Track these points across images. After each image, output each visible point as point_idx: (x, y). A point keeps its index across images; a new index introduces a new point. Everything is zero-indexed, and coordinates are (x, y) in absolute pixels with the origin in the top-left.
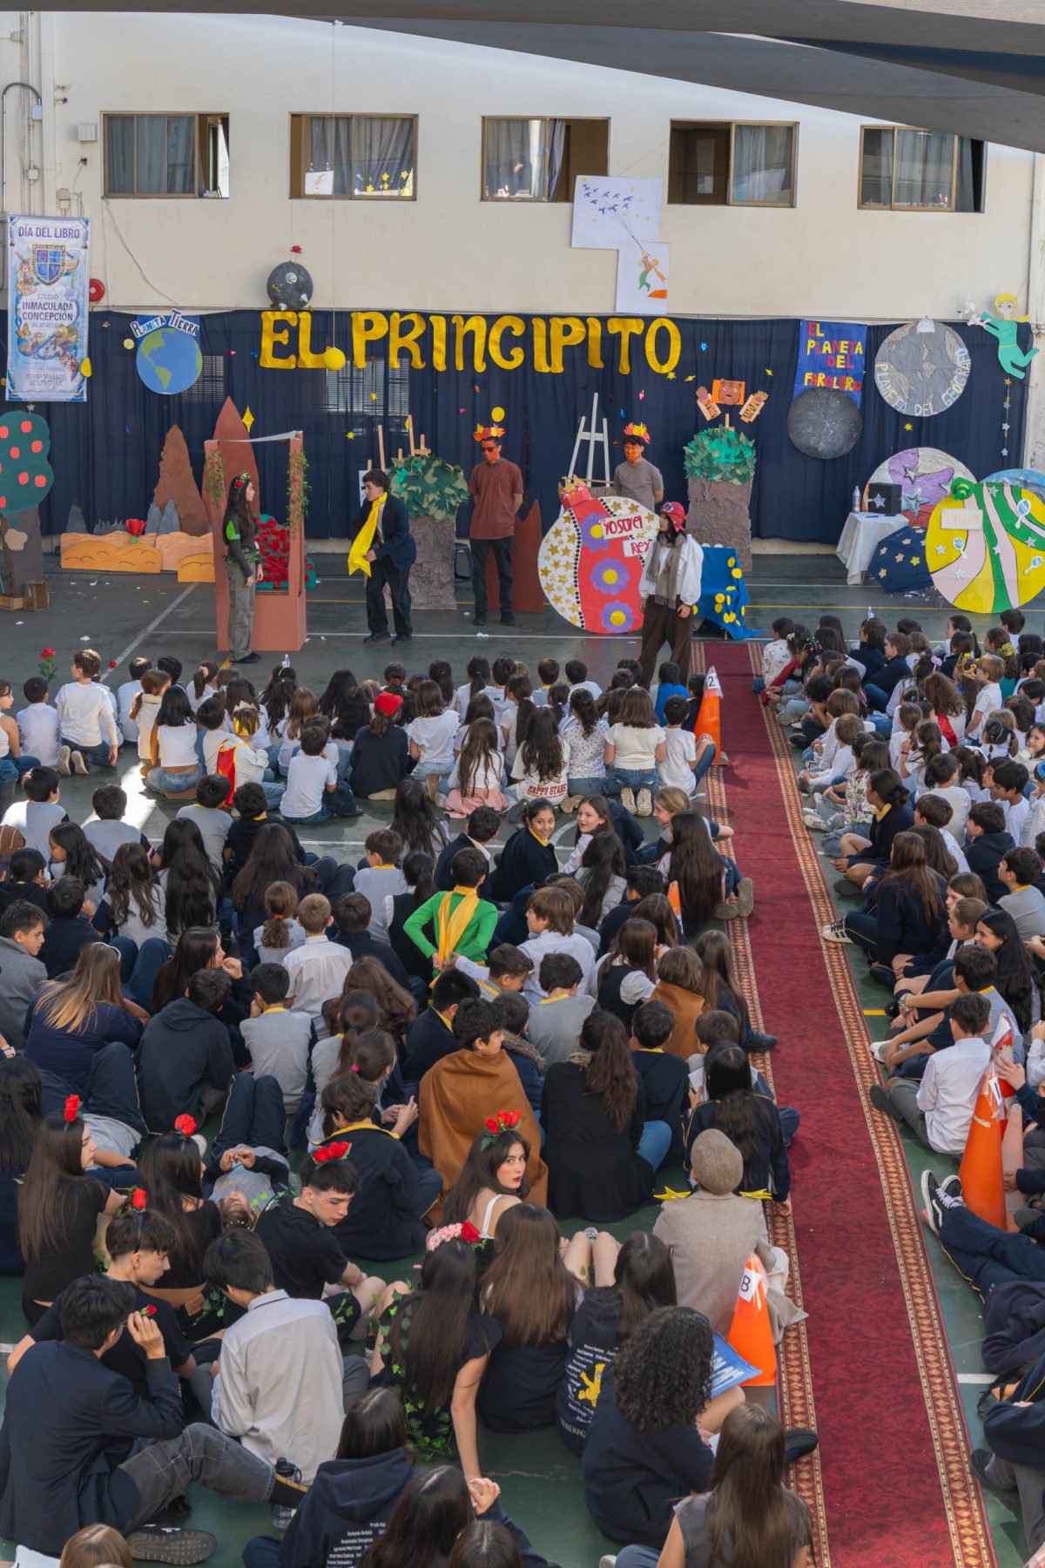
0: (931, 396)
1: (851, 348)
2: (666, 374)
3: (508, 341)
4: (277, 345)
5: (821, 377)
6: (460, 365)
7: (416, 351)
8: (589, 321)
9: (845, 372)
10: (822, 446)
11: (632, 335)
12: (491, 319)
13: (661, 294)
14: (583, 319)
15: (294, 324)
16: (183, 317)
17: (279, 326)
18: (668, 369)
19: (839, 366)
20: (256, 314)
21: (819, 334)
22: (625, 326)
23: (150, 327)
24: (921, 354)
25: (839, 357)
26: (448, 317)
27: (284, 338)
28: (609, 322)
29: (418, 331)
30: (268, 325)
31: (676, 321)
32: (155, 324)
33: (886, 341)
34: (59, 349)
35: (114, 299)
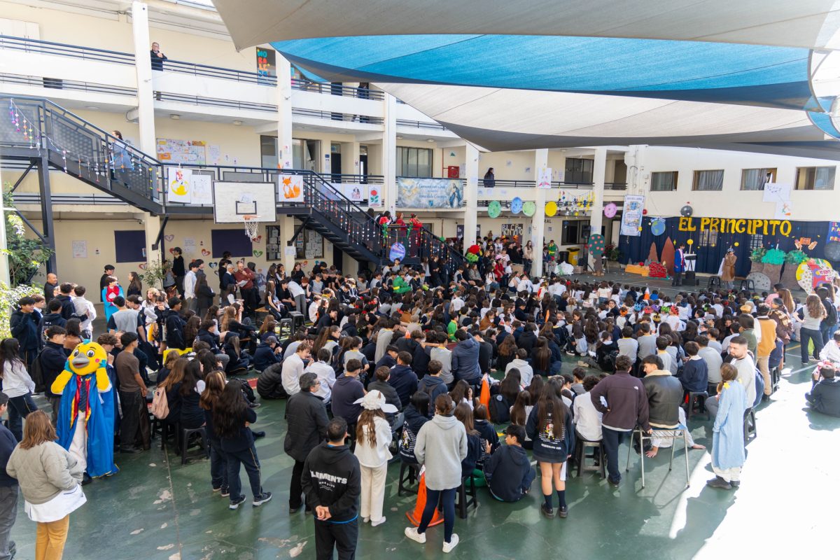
2: (786, 236)
3: (741, 226)
4: (683, 225)
5: (836, 238)
6: (728, 232)
7: (716, 227)
8: (764, 221)
10: (835, 258)
11: (777, 225)
13: (789, 214)
15: (687, 220)
16: (662, 218)
17: (684, 221)
18: (787, 234)
20: (678, 218)
21: (836, 226)
22: (775, 222)
26: (726, 219)
27: (685, 223)
28: (770, 221)
29: (718, 222)
30: (681, 220)
31: (790, 221)
32: (656, 220)
34: (634, 224)
35: (649, 214)
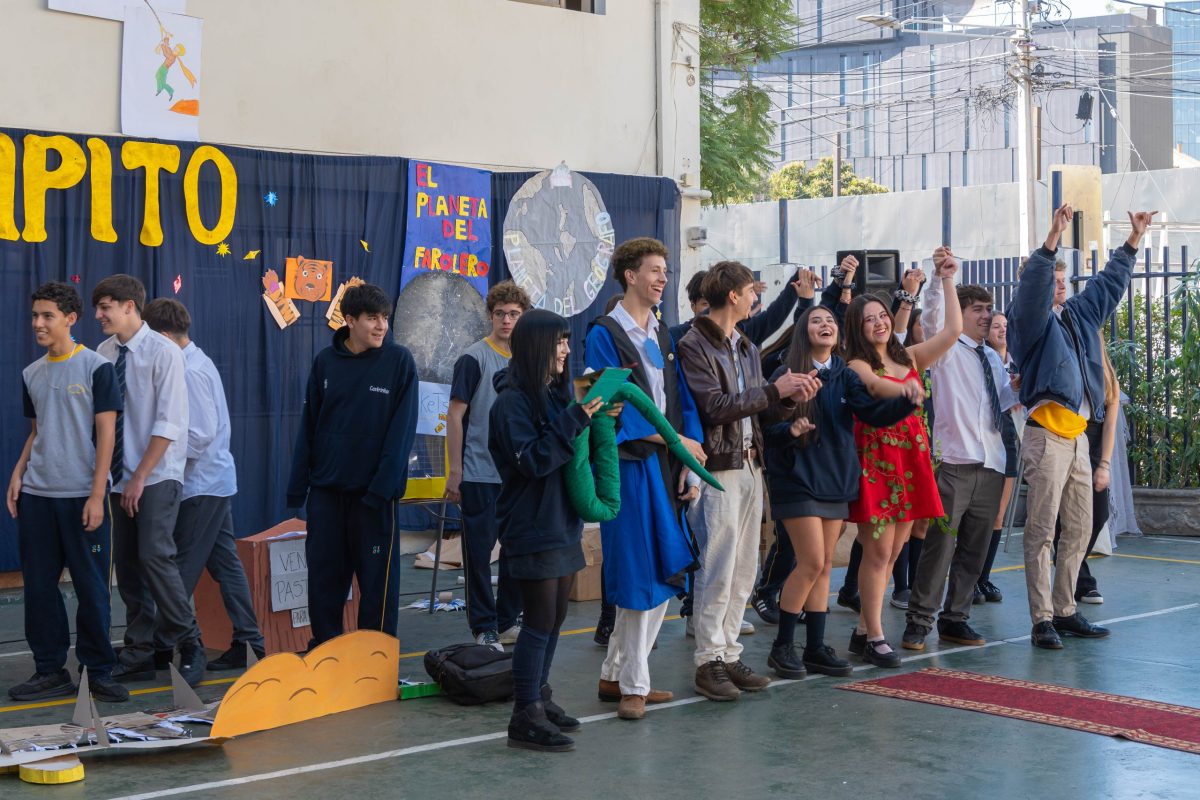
0: (572, 286)
1: (473, 208)
2: (216, 247)
5: (437, 253)
8: (91, 143)
9: (465, 248)
13: (189, 108)
14: (81, 140)
18: (216, 237)
19: (459, 237)
21: (432, 185)
22: (150, 156)
24: (557, 218)
25: (460, 222)
28: (126, 148)
33: (515, 198)
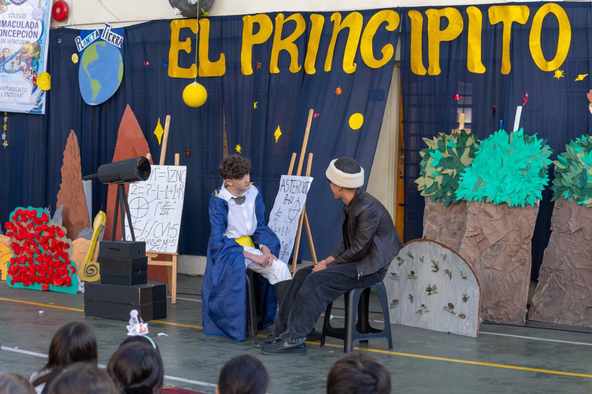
2: (553, 73)
3: (381, 37)
4: (182, 53)
7: (294, 55)
8: (469, 11)
11: (515, 24)
12: (367, 14)
14: (462, 9)
15: (195, 31)
16: (112, 30)
17: (185, 33)
18: (555, 66)
20: (165, 24)
22: (507, 14)
23: (88, 40)
26: (327, 15)
27: (187, 46)
28: (490, 10)
29: (298, 32)
30: (175, 35)
32: (92, 37)
34: (23, 64)
